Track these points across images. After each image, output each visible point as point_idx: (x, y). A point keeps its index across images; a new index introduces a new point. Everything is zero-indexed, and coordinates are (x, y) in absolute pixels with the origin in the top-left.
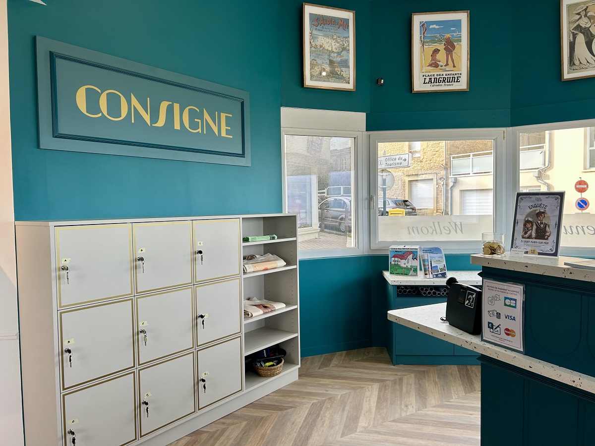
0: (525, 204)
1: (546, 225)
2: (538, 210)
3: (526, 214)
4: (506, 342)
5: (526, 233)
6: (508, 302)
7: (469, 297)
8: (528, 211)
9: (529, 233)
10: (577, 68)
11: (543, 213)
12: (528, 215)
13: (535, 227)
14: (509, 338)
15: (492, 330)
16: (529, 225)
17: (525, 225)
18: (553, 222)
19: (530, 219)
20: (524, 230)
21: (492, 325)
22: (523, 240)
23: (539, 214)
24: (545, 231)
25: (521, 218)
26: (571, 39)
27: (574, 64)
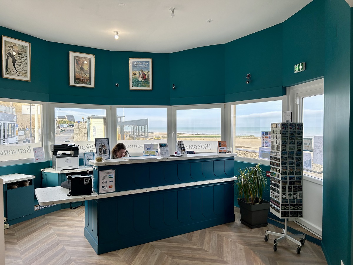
0: (98, 142)
1: (106, 149)
2: (103, 144)
3: (99, 146)
4: (109, 191)
5: (100, 153)
6: (110, 176)
7: (87, 180)
8: (100, 145)
9: (101, 152)
10: (9, 73)
11: (104, 145)
12: (100, 146)
13: (103, 150)
14: (111, 188)
15: (103, 189)
16: (101, 150)
17: (99, 150)
18: (107, 148)
19: (101, 148)
20: (99, 152)
21: (104, 186)
22: (100, 155)
23: (103, 146)
24: (106, 152)
25: (98, 147)
26: (7, 58)
27: (8, 71)
